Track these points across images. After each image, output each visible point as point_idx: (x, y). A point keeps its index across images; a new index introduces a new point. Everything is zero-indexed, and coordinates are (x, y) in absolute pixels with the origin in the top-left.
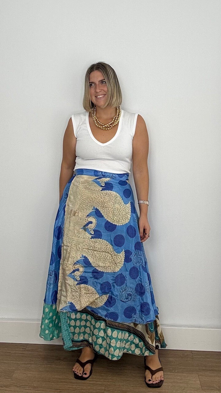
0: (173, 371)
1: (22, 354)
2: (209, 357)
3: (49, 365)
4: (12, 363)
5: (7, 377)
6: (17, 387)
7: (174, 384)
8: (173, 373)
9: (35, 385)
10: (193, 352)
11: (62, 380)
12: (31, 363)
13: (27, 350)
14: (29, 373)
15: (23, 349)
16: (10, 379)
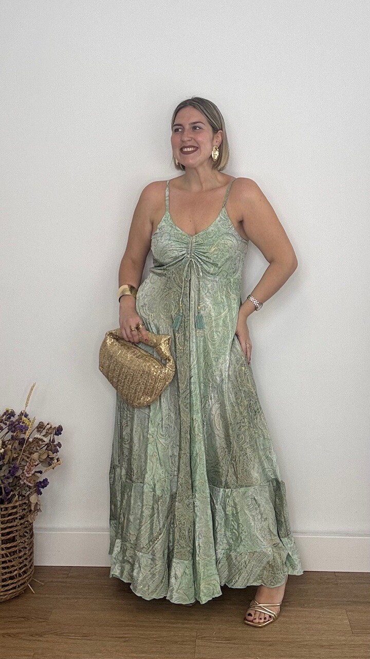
0: (306, 606)
3: (107, 599)
5: (40, 620)
6: (57, 635)
8: (305, 608)
9: (84, 632)
11: (128, 623)
12: (77, 596)
13: (71, 577)
14: (75, 612)
15: (64, 574)
16: (43, 623)
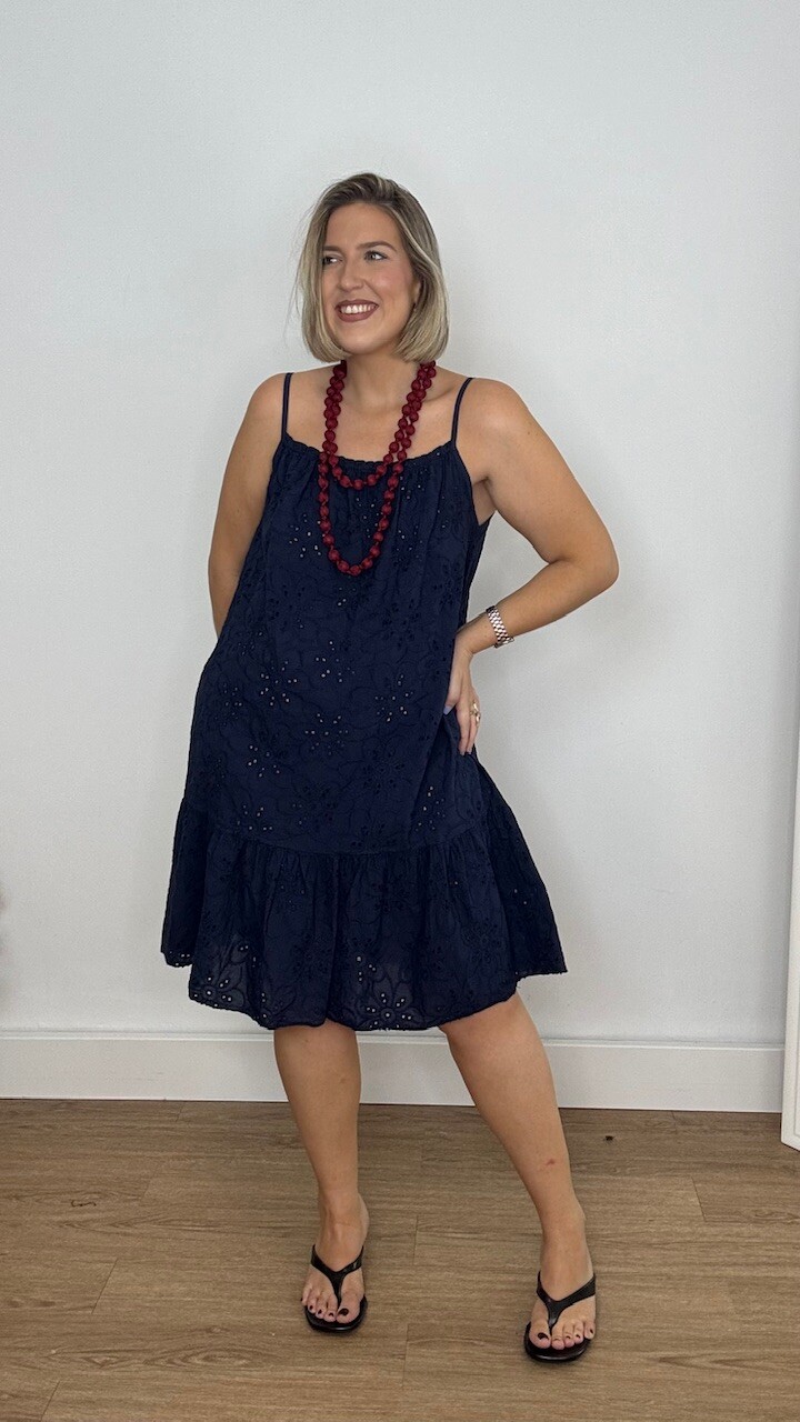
0: (618, 1171)
1: (167, 1129)
2: (725, 1128)
3: (250, 1158)
4: (138, 1156)
5: (129, 1198)
6: (159, 1224)
7: (622, 1208)
8: (619, 1174)
9: (212, 1219)
10: (675, 1114)
11: (290, 1202)
12: (197, 1154)
13: (183, 1120)
14: (192, 1183)
15: (171, 1115)
16: (135, 1204)
